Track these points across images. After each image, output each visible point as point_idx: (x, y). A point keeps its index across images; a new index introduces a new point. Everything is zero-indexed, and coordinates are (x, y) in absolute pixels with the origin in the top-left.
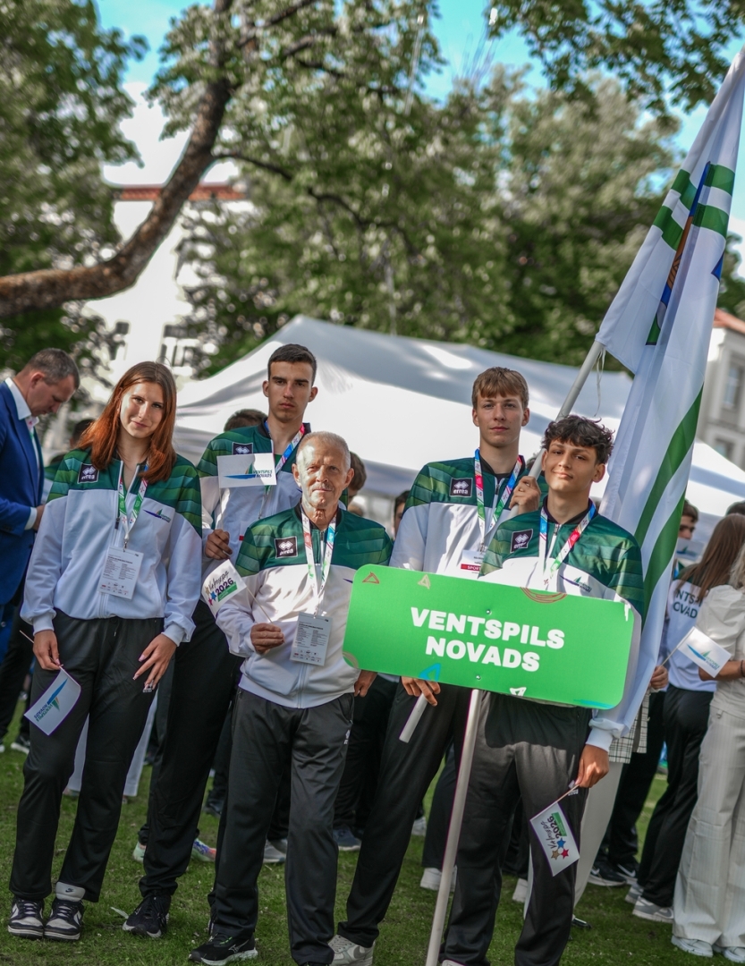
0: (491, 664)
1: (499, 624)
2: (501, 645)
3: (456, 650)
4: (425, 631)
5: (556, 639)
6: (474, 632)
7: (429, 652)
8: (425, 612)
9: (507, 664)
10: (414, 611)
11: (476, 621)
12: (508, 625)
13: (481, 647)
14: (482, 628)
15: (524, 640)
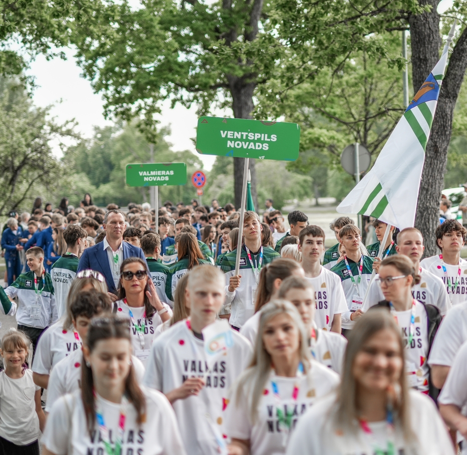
0: (251, 149)
1: (253, 134)
2: (254, 141)
3: (238, 145)
4: (226, 139)
5: (274, 138)
6: (244, 138)
7: (228, 146)
8: (226, 132)
9: (257, 148)
10: (222, 132)
11: (245, 134)
12: (256, 134)
13: (247, 143)
14: (247, 136)
15: (262, 139)
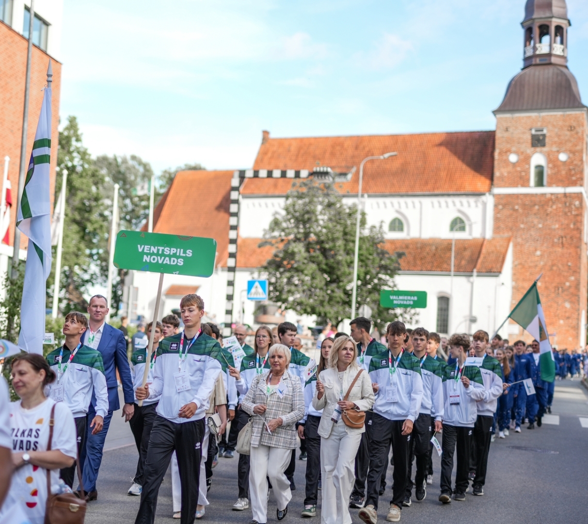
0: (166, 264)
1: (169, 249)
2: (170, 256)
3: (154, 259)
4: (143, 253)
5: (189, 253)
6: (160, 252)
7: (144, 261)
8: (143, 246)
9: (172, 263)
10: (139, 246)
11: (161, 248)
12: (172, 249)
13: (163, 258)
14: (163, 251)
15: (178, 254)
